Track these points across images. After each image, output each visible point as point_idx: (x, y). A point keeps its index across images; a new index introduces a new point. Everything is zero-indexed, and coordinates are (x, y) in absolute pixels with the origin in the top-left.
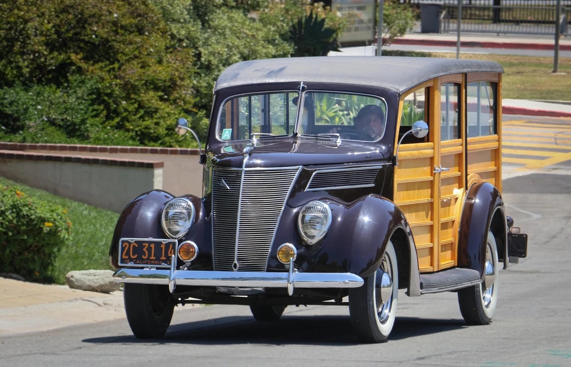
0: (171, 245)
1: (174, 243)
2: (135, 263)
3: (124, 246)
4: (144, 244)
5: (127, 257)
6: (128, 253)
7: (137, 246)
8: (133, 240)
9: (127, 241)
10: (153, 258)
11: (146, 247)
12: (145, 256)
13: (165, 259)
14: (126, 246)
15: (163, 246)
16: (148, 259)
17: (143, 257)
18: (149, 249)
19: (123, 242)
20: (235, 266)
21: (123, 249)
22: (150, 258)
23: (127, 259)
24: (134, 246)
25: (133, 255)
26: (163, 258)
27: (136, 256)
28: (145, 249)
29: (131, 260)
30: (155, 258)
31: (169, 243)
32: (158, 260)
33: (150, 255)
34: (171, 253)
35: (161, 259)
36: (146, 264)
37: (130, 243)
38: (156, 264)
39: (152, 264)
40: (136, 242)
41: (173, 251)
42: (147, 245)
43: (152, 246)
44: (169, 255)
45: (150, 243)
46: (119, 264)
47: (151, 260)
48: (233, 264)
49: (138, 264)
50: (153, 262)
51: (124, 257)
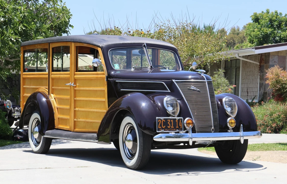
0: (180, 120)
1: (181, 119)
2: (165, 130)
3: (159, 122)
4: (168, 120)
5: (161, 127)
6: (161, 125)
7: (165, 121)
8: (163, 118)
9: (160, 119)
11: (169, 122)
12: (169, 126)
13: (178, 127)
14: (160, 121)
15: (177, 121)
16: (171, 128)
18: (171, 123)
19: (158, 119)
21: (158, 123)
23: (160, 128)
24: (163, 121)
25: (164, 126)
26: (177, 127)
28: (169, 123)
29: (163, 129)
30: (173, 127)
33: (171, 125)
34: (180, 124)
35: (176, 127)
36: (170, 130)
37: (161, 120)
38: (174, 130)
40: (164, 119)
41: (181, 123)
42: (169, 120)
43: (172, 121)
44: (180, 125)
45: (171, 119)
46: (157, 131)
47: (172, 128)
48: (212, 129)
49: (166, 131)
50: (173, 129)
51: (159, 127)
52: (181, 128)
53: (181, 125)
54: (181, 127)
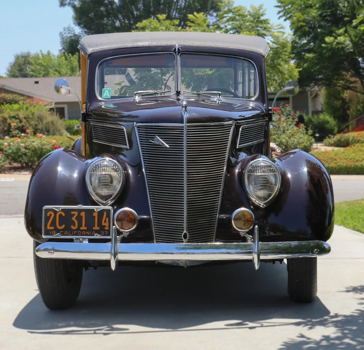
0: (105, 213)
1: (108, 211)
2: (63, 234)
3: (48, 215)
4: (73, 213)
5: (53, 228)
6: (53, 223)
7: (64, 215)
8: (59, 208)
9: (52, 210)
10: (83, 228)
11: (75, 216)
12: (74, 226)
13: (98, 228)
14: (51, 215)
15: (95, 214)
16: (78, 229)
17: (72, 227)
18: (79, 218)
19: (47, 210)
20: (185, 236)
21: (47, 219)
22: (81, 228)
23: (52, 230)
24: (60, 215)
25: (60, 225)
26: (96, 228)
27: (63, 226)
28: (74, 219)
29: (57, 231)
30: (86, 228)
31: (103, 211)
32: (90, 230)
33: (80, 225)
34: (105, 222)
35: (94, 228)
36: (76, 235)
37: (55, 212)
38: (88, 235)
39: (84, 235)
40: (63, 210)
41: (107, 219)
42: (76, 213)
43: (83, 214)
44: (103, 224)
45: (80, 211)
46: (43, 236)
47: (82, 230)
48: (183, 234)
49: (66, 235)
50: (84, 233)
51: (49, 228)
52: (106, 230)
53: (107, 224)
54: (107, 228)
